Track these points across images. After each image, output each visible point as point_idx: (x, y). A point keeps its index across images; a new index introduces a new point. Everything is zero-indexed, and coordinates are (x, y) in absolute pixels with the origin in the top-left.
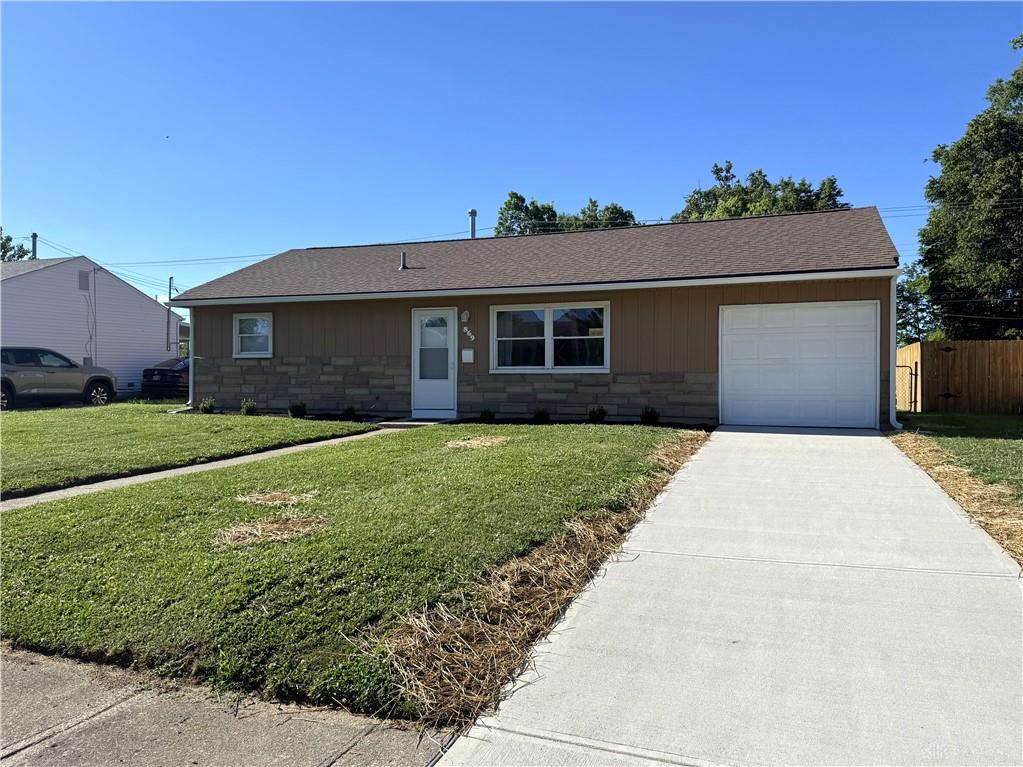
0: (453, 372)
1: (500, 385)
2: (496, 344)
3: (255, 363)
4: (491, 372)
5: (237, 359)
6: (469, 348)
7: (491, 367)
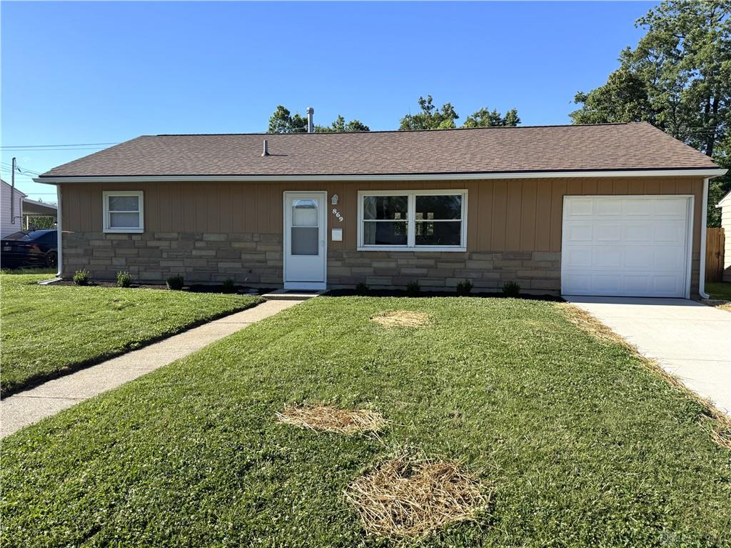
0: (323, 249)
1: (367, 261)
2: (362, 224)
3: (125, 238)
4: (359, 249)
5: (106, 234)
6: (337, 228)
7: (358, 245)
